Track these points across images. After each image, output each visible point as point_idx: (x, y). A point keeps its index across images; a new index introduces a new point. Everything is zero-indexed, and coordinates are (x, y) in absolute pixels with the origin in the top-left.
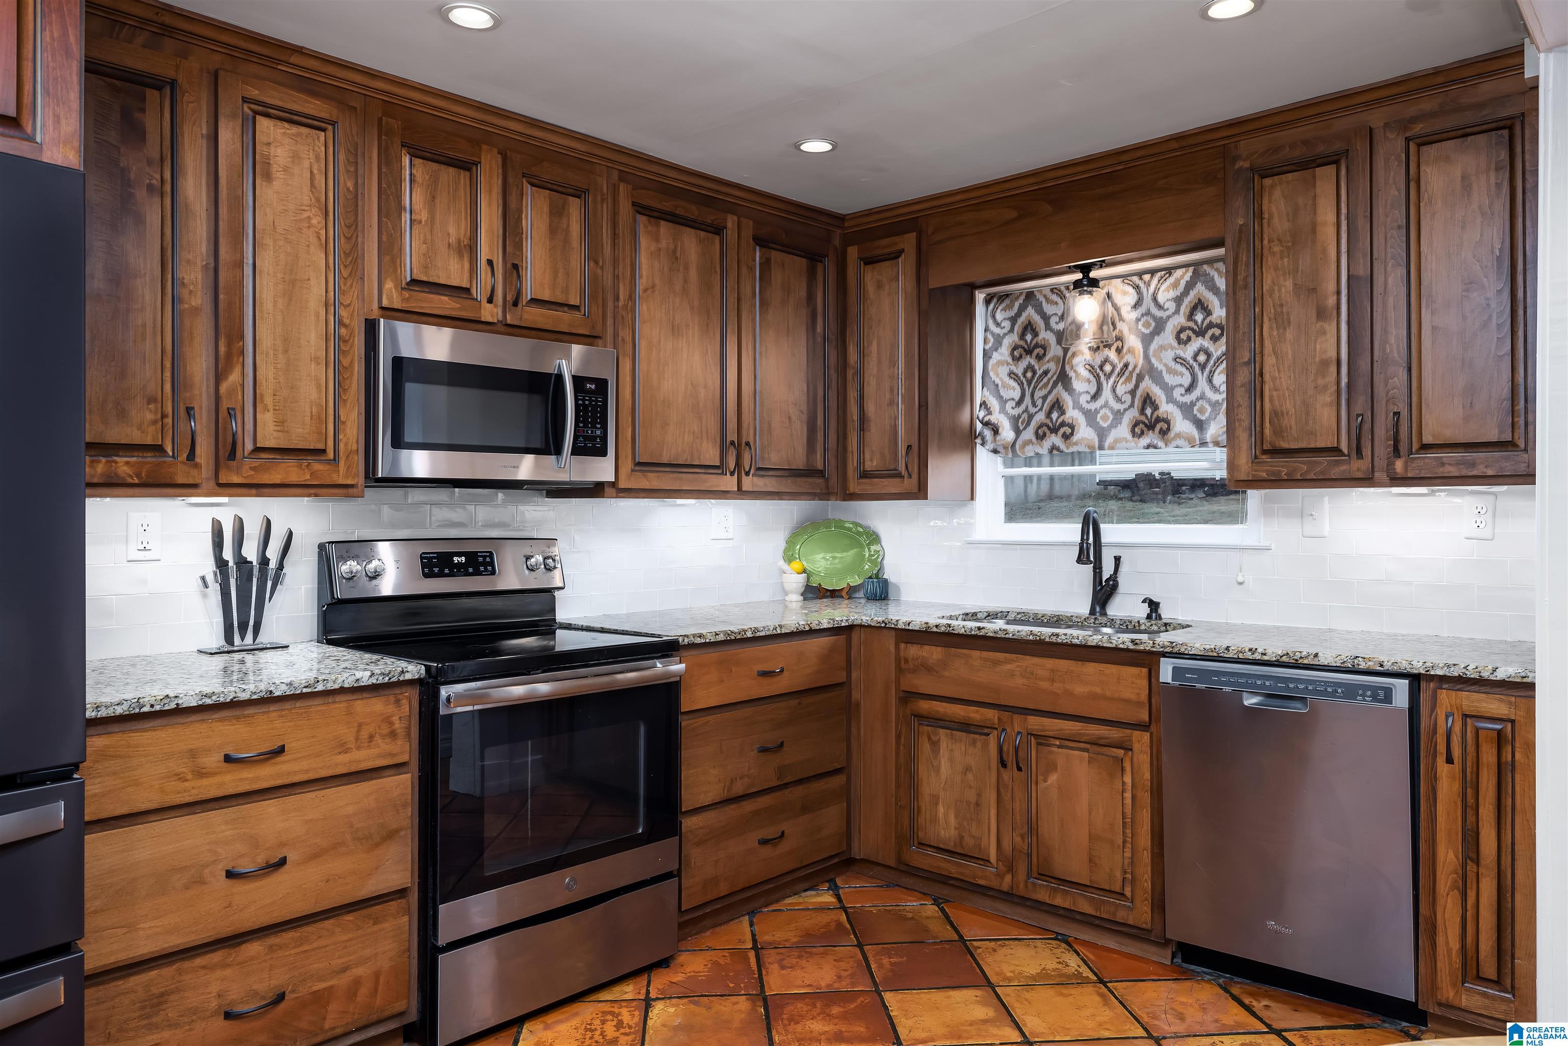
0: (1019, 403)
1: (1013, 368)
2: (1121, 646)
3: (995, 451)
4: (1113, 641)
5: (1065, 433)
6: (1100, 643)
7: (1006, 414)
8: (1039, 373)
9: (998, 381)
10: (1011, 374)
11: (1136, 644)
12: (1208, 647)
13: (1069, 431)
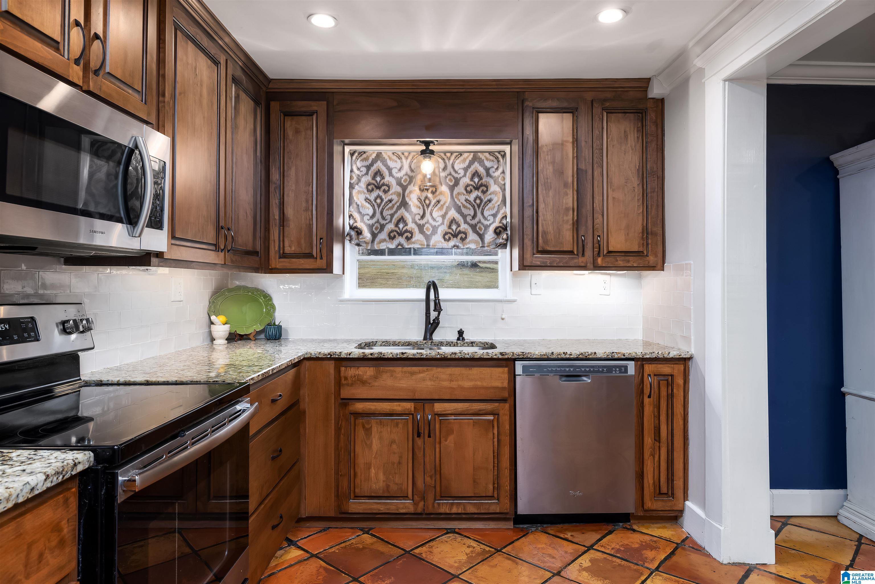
0: (373, 216)
1: (368, 196)
2: (495, 357)
3: (358, 245)
4: (490, 354)
5: (407, 236)
6: (482, 356)
7: (365, 223)
8: (385, 200)
9: (359, 203)
10: (366, 199)
11: (503, 355)
12: (542, 353)
13: (409, 235)
